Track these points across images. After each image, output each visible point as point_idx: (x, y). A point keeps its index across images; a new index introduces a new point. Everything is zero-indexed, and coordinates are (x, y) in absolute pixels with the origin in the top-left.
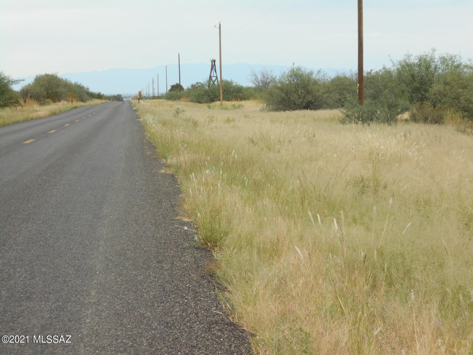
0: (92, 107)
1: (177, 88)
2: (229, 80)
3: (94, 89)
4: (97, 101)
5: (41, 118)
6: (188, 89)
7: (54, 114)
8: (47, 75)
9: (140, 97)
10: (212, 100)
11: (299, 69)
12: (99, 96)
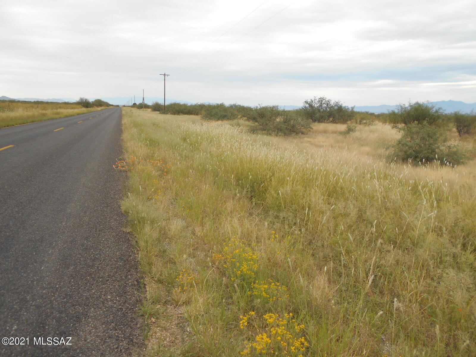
0: (110, 108)
1: (135, 104)
2: (146, 103)
3: (111, 103)
4: (112, 107)
5: (99, 111)
6: (138, 105)
7: (102, 110)
8: (98, 100)
9: (124, 106)
10: (142, 108)
11: (158, 103)
12: (112, 105)
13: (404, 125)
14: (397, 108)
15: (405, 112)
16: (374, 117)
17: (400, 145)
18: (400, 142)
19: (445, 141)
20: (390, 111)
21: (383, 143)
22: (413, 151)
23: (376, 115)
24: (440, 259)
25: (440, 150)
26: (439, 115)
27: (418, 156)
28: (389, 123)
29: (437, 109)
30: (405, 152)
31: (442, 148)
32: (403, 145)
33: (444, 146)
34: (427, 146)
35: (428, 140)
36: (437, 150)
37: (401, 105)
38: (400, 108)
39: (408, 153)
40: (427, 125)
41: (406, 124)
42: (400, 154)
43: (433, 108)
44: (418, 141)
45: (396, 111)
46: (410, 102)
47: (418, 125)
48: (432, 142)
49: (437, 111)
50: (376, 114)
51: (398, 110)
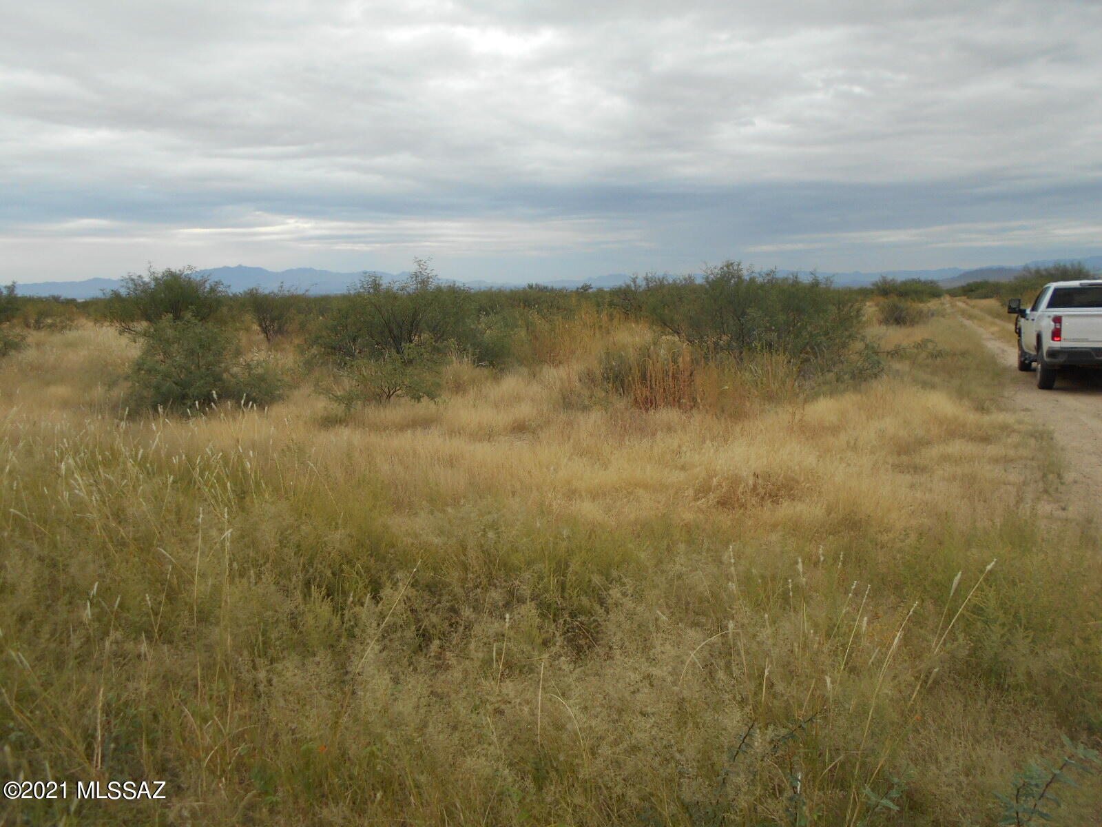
13: (145, 324)
14: (124, 283)
15: (143, 294)
16: (75, 309)
17: (143, 372)
18: (139, 366)
19: (238, 353)
20: (109, 294)
21: (102, 372)
22: (174, 383)
23: (79, 303)
24: (263, 636)
25: (232, 375)
26: (219, 297)
27: (187, 395)
28: (112, 321)
29: (213, 284)
30: (157, 388)
31: (235, 370)
32: (149, 371)
33: (238, 365)
34: (203, 370)
35: (203, 356)
36: (225, 376)
37: (135, 277)
38: (131, 285)
39: (164, 389)
40: (193, 320)
41: (149, 320)
42: (145, 393)
43: (204, 283)
44: (179, 359)
45: (123, 292)
46: (152, 271)
47: (175, 322)
48: (211, 358)
49: (212, 290)
50: (80, 301)
51: (129, 288)
